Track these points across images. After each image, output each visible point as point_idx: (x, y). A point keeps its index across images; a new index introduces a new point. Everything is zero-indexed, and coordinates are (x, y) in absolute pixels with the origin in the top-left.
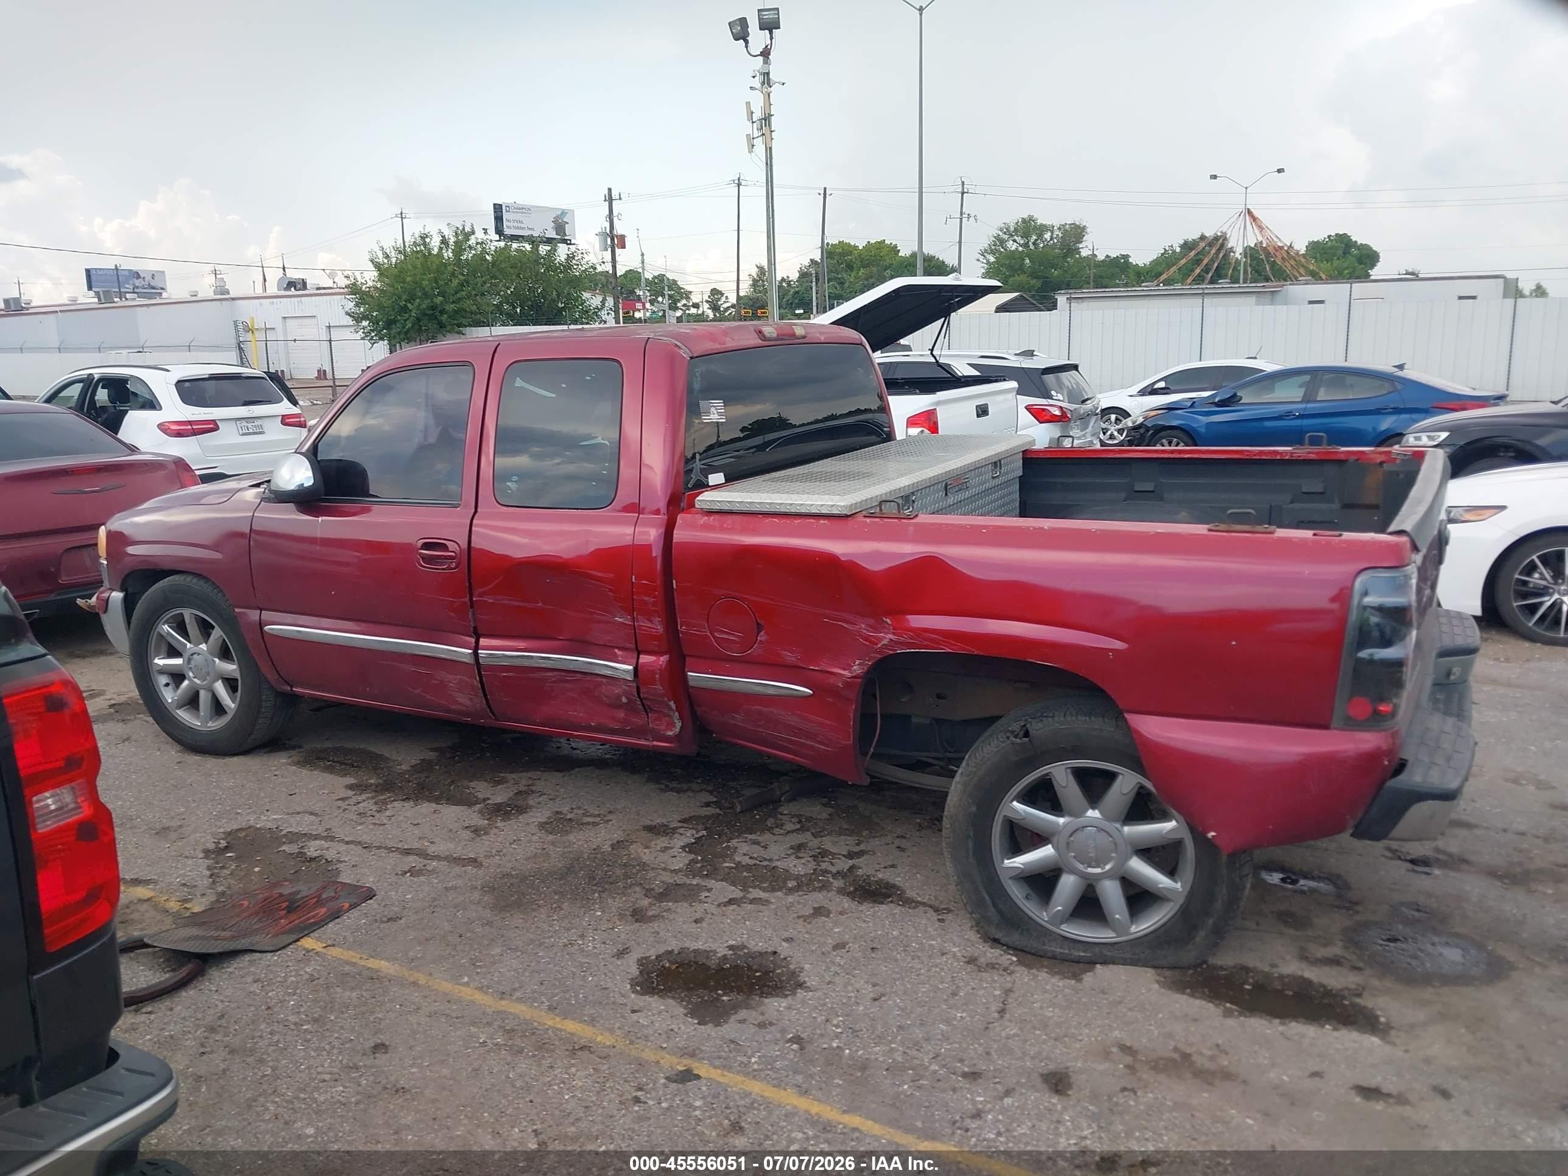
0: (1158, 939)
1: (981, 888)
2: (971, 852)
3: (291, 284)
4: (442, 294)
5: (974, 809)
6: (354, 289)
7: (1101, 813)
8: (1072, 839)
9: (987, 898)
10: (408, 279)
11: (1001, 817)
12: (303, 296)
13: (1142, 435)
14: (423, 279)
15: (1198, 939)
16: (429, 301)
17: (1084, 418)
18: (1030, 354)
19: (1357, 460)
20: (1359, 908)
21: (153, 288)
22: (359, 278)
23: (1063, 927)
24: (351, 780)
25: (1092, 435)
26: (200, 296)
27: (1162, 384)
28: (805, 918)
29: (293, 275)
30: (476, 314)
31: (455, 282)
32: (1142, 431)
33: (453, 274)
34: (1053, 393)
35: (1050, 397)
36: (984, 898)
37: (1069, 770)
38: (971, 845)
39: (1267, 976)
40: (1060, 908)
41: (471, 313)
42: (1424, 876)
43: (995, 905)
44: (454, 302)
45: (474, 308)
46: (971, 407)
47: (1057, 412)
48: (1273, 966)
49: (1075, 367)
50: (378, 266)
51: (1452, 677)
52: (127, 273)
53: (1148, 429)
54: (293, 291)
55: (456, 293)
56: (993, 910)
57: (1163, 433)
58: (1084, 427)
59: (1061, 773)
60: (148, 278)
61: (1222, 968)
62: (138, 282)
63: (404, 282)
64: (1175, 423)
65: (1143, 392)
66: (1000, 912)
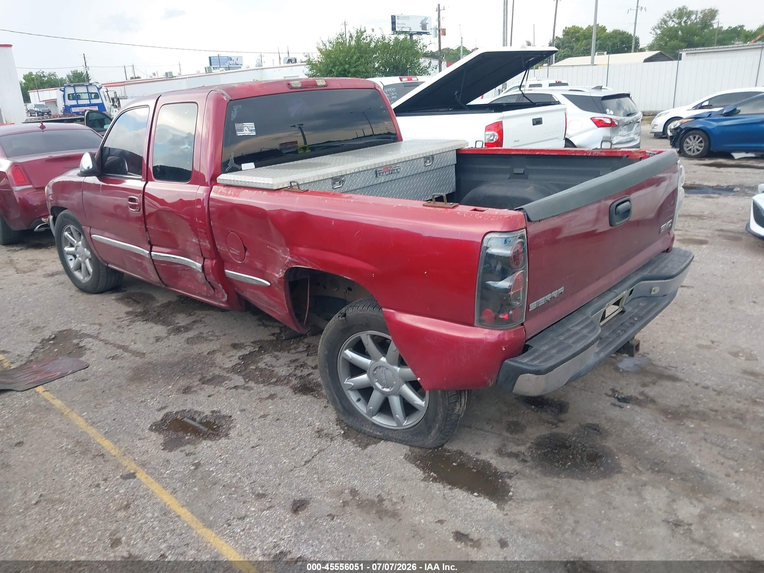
0: (415, 431)
1: (334, 393)
2: (328, 374)
3: (290, 61)
4: (350, 64)
5: (326, 352)
6: (309, 62)
7: (387, 359)
8: (375, 372)
9: (337, 399)
10: (333, 56)
11: (341, 358)
12: (295, 66)
13: (678, 133)
14: (340, 56)
15: (432, 434)
16: (343, 67)
17: (630, 125)
18: (600, 88)
19: (627, 156)
20: (561, 424)
21: (237, 65)
22: (311, 57)
23: (374, 418)
24: (130, 309)
25: (635, 134)
26: (251, 68)
27: (706, 103)
28: (261, 400)
29: (292, 56)
30: (365, 73)
31: (355, 57)
32: (678, 131)
33: (354, 53)
34: (607, 110)
35: (605, 113)
36: (335, 399)
37: (368, 336)
38: (327, 371)
39: (469, 458)
40: (371, 408)
41: (363, 72)
42: (618, 408)
43: (341, 403)
44: (354, 67)
45: (364, 70)
46: (529, 120)
47: (609, 122)
48: (477, 453)
49: (628, 95)
50: (320, 50)
51: (653, 293)
52: (226, 58)
53: (682, 130)
54: (291, 64)
55: (356, 62)
56: (340, 405)
57: (691, 132)
58: (631, 129)
59: (366, 337)
60: (235, 60)
61: (449, 451)
62: (231, 62)
63: (331, 58)
64: (698, 126)
65: (697, 107)
66: (344, 407)
